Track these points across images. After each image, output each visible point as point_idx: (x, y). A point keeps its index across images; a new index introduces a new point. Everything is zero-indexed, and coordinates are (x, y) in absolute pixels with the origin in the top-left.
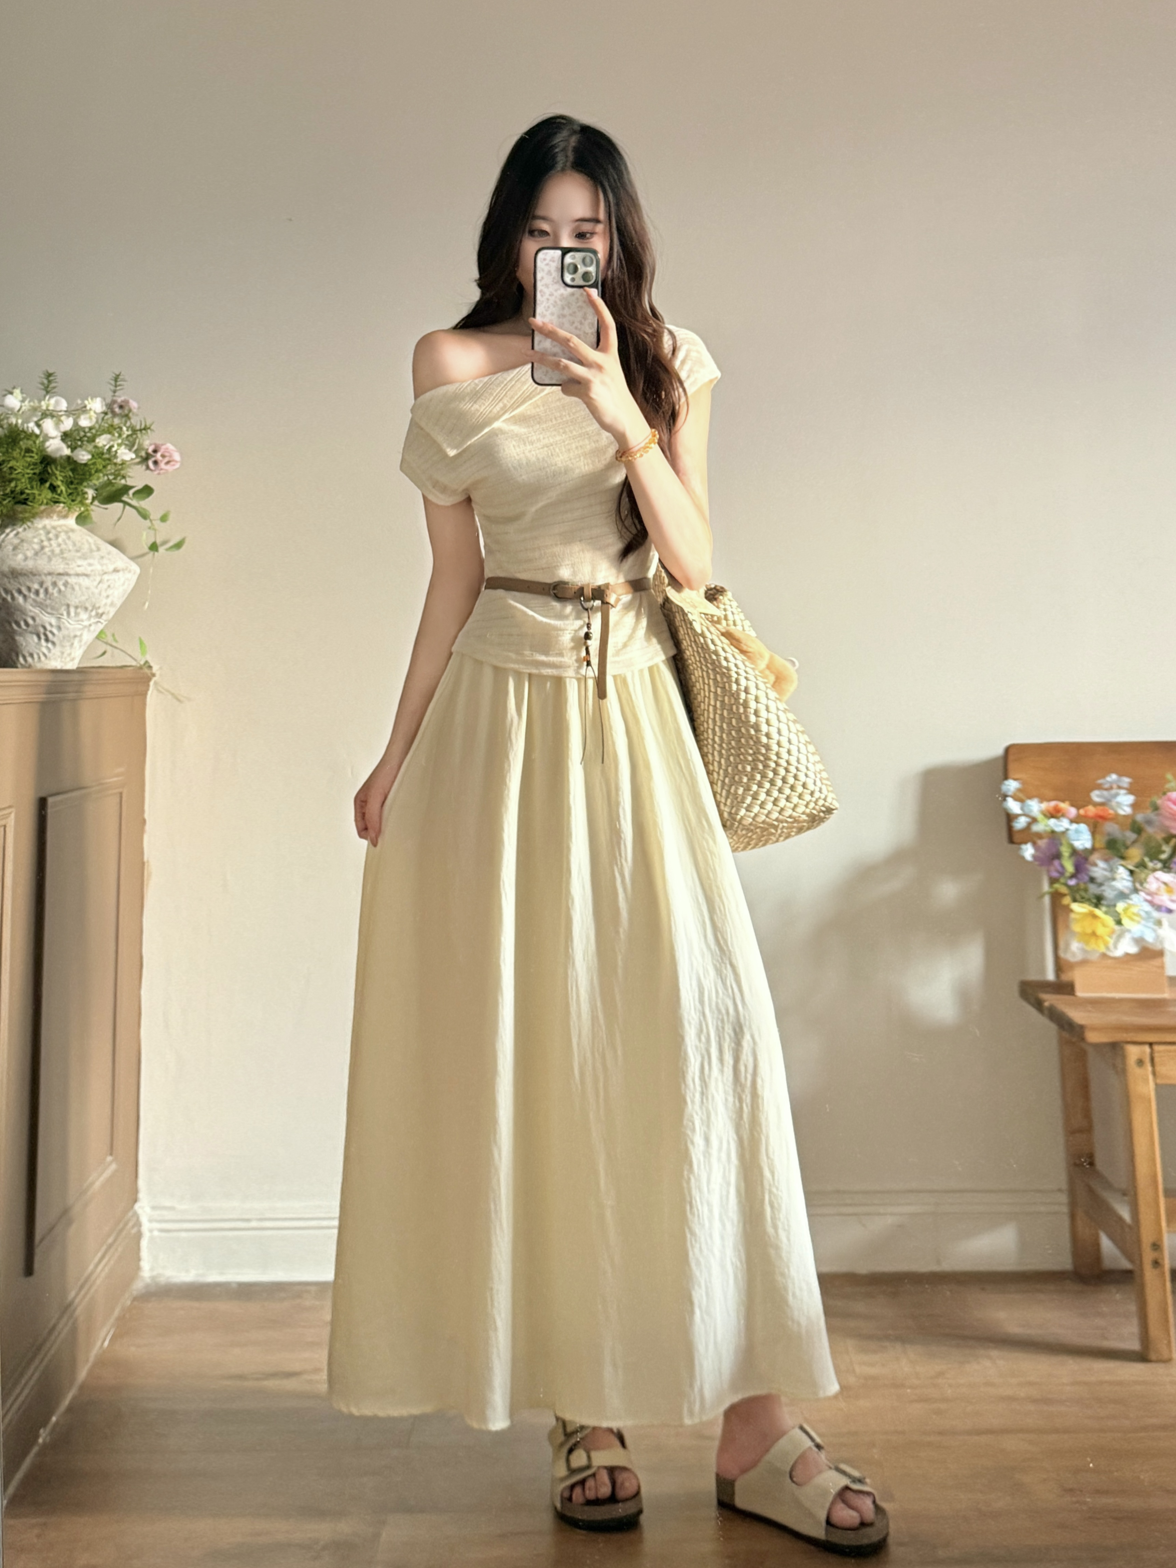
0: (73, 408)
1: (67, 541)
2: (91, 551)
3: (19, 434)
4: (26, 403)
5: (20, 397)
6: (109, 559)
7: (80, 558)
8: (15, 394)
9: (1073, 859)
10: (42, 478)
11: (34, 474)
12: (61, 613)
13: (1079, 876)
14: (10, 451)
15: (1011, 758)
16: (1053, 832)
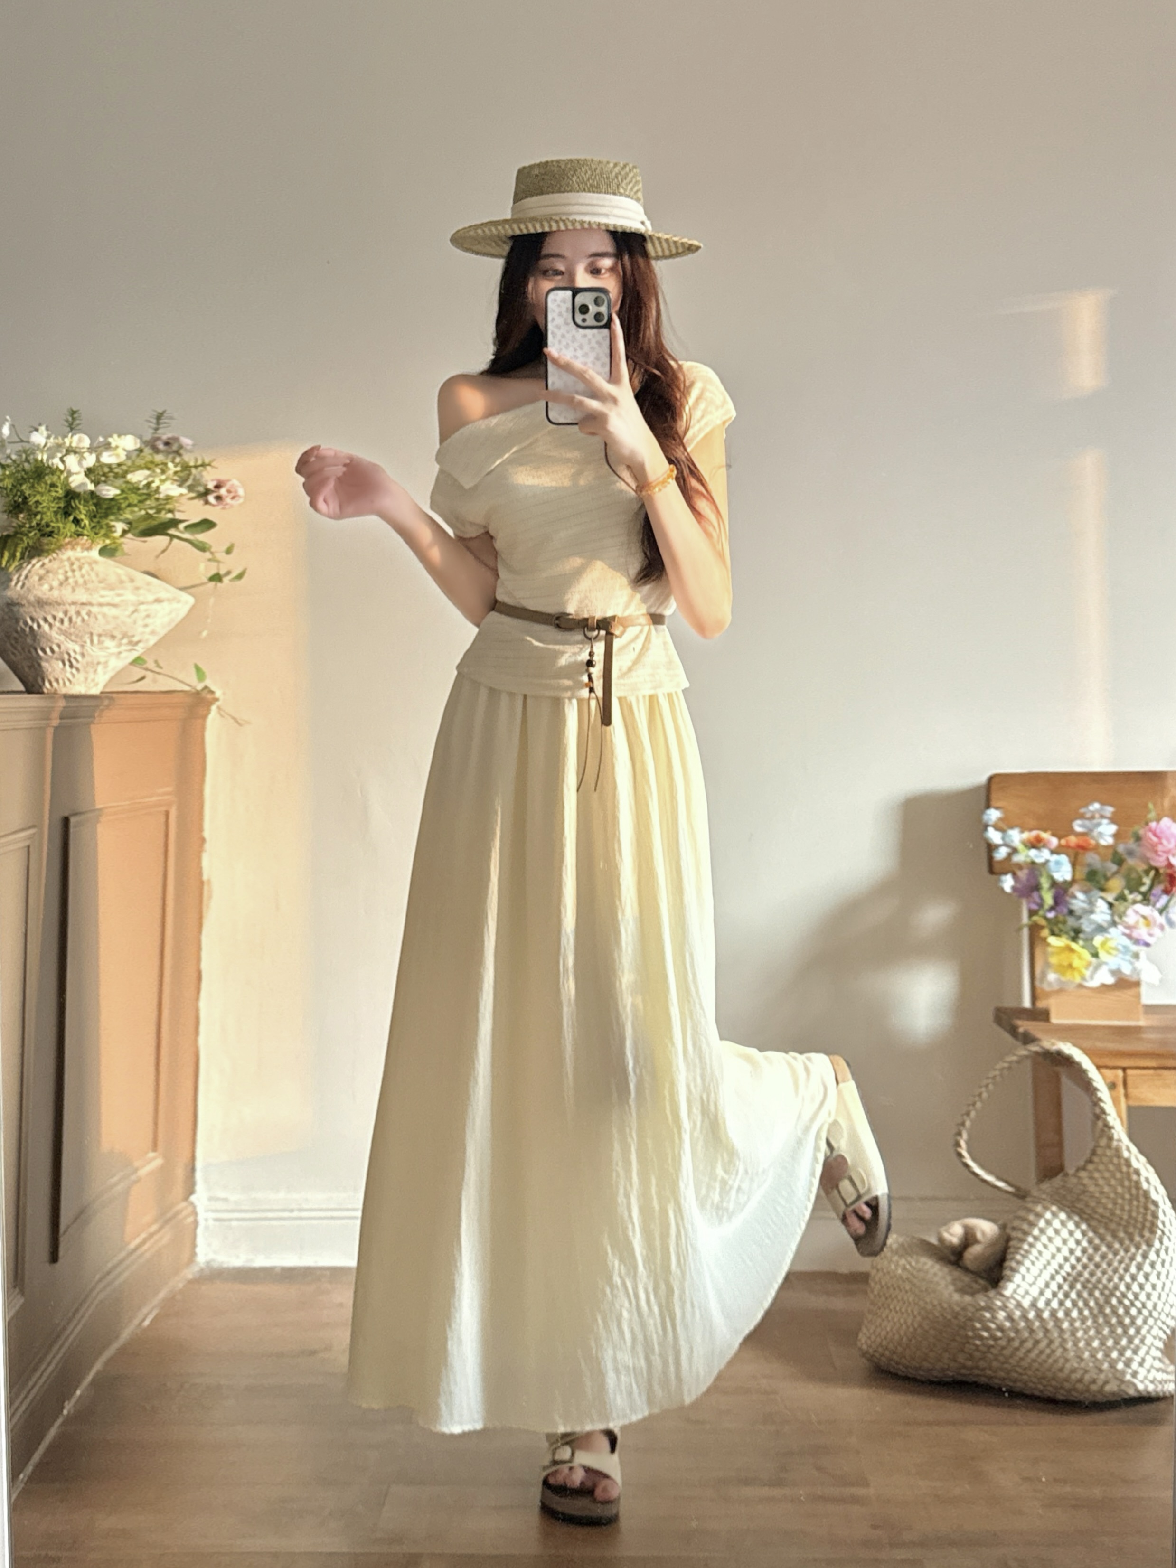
0: (95, 445)
1: (91, 572)
3: (45, 470)
4: (52, 440)
5: (45, 433)
7: (104, 588)
8: (40, 431)
9: (1053, 891)
10: (67, 512)
11: (59, 508)
12: (84, 640)
13: (1058, 908)
14: (36, 485)
15: (994, 786)
16: (1034, 863)
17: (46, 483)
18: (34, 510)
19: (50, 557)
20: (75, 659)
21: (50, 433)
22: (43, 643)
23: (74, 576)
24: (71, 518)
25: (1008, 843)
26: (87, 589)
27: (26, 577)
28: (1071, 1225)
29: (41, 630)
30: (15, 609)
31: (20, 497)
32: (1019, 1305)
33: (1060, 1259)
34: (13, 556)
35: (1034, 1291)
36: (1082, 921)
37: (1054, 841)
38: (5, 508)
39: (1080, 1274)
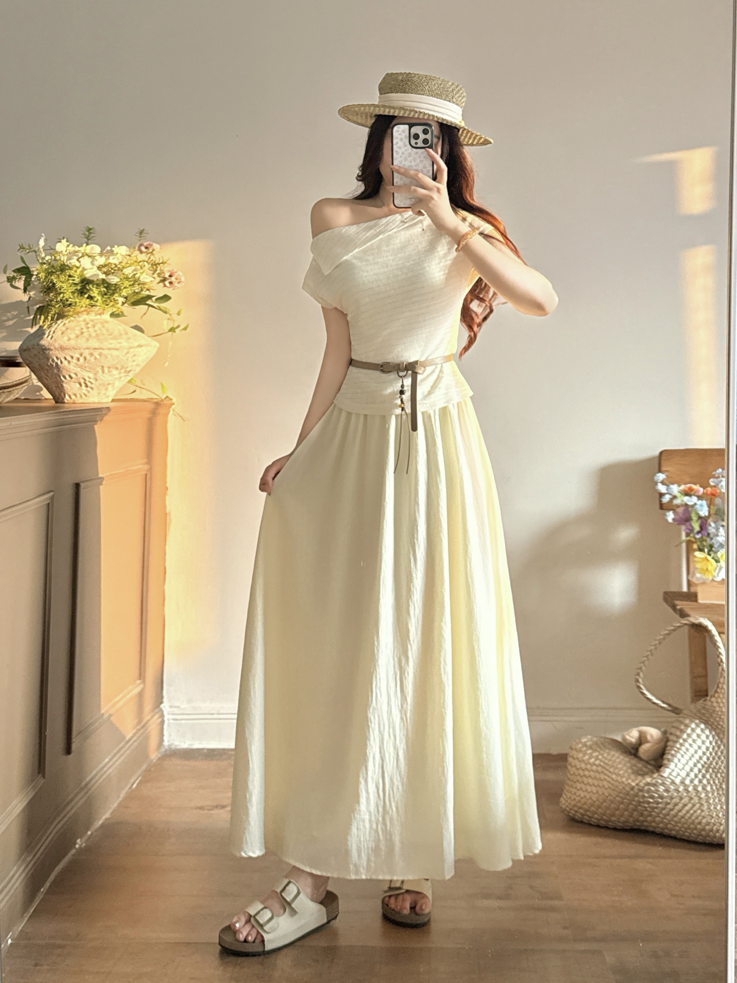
0: (104, 252)
1: (102, 329)
2: (120, 334)
3: (66, 266)
4: (71, 248)
5: (66, 244)
6: (134, 338)
7: (111, 338)
8: (62, 242)
9: (699, 521)
10: (82, 292)
11: (77, 289)
12: (97, 370)
14: (60, 276)
15: (663, 458)
16: (686, 505)
17: (65, 275)
18: (59, 291)
19: (69, 320)
20: (90, 382)
21: (68, 243)
22: (65, 372)
23: (89, 331)
24: (87, 295)
25: (670, 492)
26: (98, 340)
27: (55, 332)
28: (707, 732)
29: (63, 365)
30: (47, 352)
31: (50, 283)
32: (673, 782)
33: (700, 753)
34: (46, 318)
35: (683, 774)
36: (713, 541)
37: (700, 491)
38: (41, 290)
39: (711, 763)
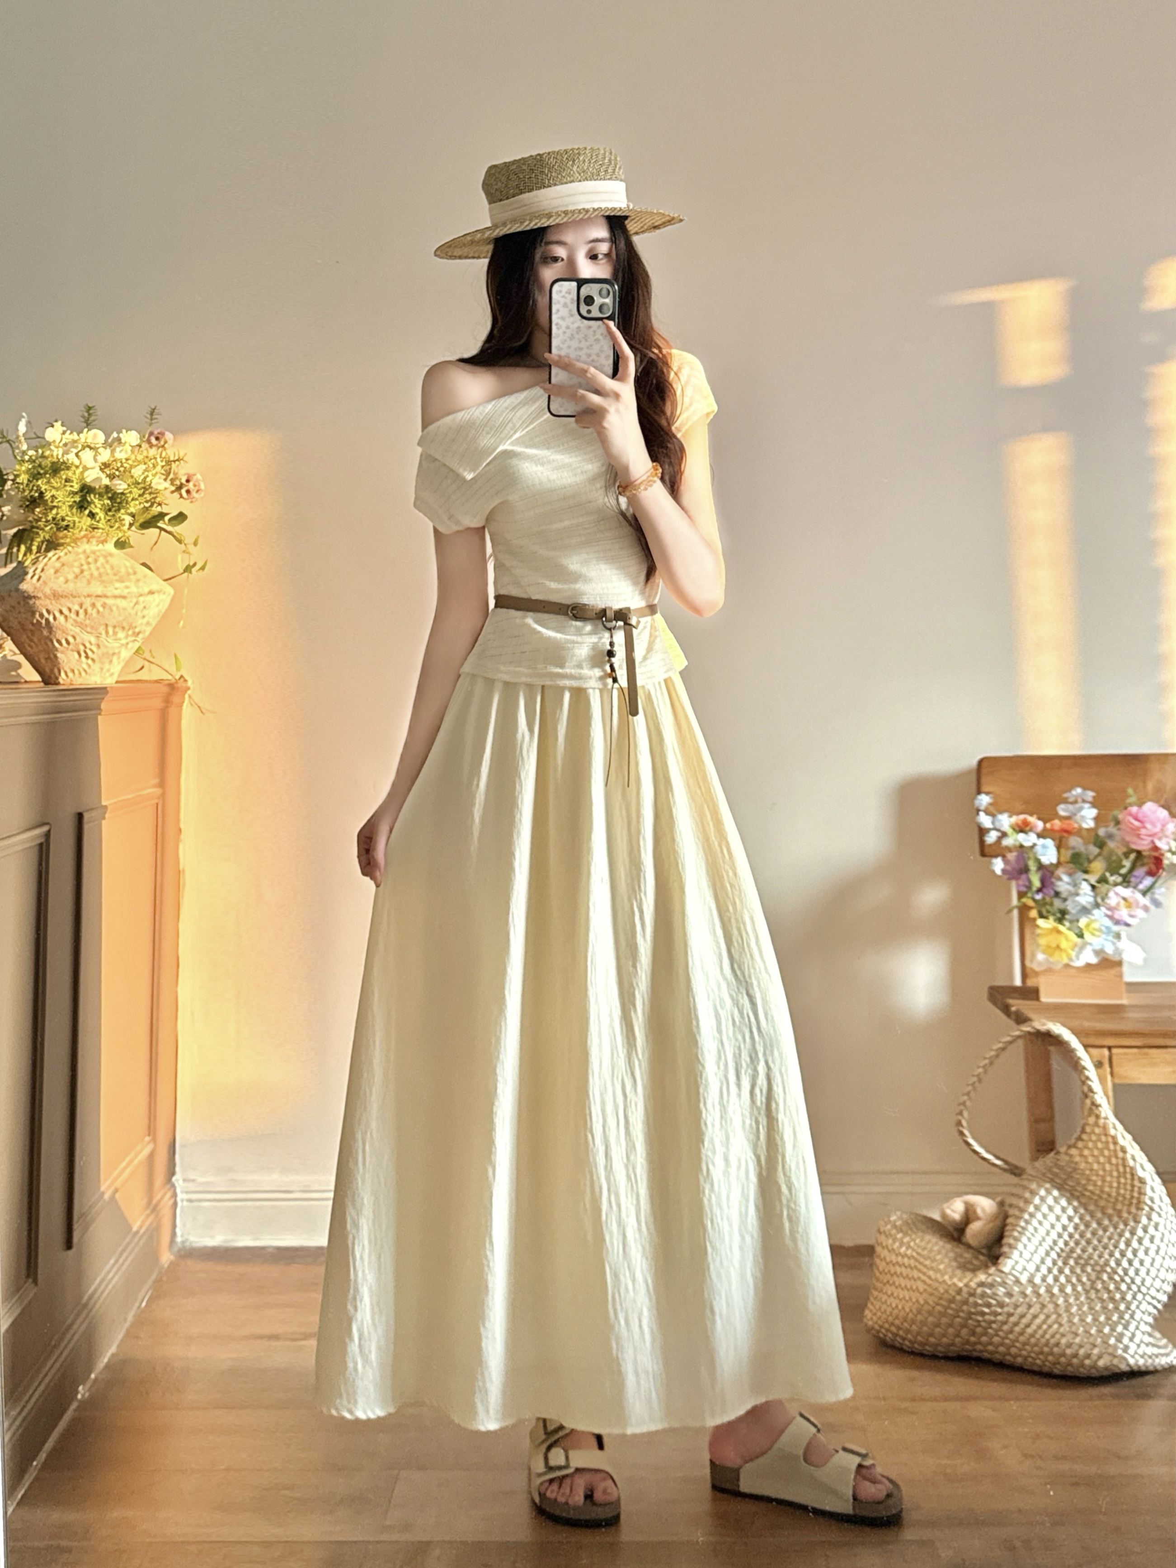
0: (109, 441)
1: (106, 565)
2: (128, 574)
3: (61, 465)
4: (67, 436)
5: (60, 430)
6: (145, 582)
7: (117, 581)
8: (55, 427)
9: (1040, 873)
10: (82, 505)
11: (75, 502)
12: (99, 631)
13: (1045, 890)
14: (52, 480)
15: (984, 770)
16: (1021, 846)
17: (61, 478)
18: (50, 504)
19: (66, 550)
20: (91, 650)
21: (65, 429)
22: (59, 635)
23: (90, 569)
24: (87, 512)
25: (998, 827)
26: (103, 582)
27: (43, 570)
28: (1064, 1202)
29: (57, 622)
30: (31, 602)
31: (36, 491)
32: (1017, 1281)
33: (1054, 1235)
34: (29, 550)
35: (1031, 1267)
36: (1068, 903)
37: (1040, 825)
38: (21, 503)
39: (1072, 1251)
